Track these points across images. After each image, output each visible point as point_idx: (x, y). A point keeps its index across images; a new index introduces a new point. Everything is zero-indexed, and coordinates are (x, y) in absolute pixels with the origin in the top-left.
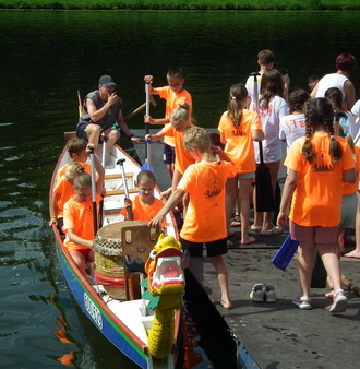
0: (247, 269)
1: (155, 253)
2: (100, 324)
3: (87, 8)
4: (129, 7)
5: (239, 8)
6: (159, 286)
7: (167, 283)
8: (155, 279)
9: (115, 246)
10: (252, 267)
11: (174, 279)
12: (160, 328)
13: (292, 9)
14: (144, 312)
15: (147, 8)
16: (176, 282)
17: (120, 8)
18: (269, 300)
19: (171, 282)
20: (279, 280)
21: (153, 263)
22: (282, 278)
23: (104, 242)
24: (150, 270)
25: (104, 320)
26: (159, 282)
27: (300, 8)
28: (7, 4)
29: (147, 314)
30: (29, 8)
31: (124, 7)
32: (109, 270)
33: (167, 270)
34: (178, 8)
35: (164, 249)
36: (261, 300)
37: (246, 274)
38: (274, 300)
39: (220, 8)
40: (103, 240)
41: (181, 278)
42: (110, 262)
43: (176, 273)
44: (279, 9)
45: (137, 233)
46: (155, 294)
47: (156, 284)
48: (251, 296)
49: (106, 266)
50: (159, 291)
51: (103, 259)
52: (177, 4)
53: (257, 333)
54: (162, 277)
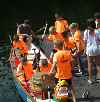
0: (81, 85)
1: (58, 86)
6: (60, 97)
7: (63, 96)
8: (58, 94)
9: (38, 80)
10: (83, 84)
11: (65, 95)
16: (66, 96)
18: (89, 97)
19: (64, 96)
20: (92, 89)
21: (57, 89)
22: (93, 88)
23: (34, 79)
24: (56, 91)
26: (60, 96)
32: (36, 89)
33: (63, 91)
35: (62, 84)
36: (86, 98)
37: (81, 87)
38: (91, 97)
40: (34, 78)
41: (67, 94)
42: (36, 86)
43: (65, 93)
46: (58, 99)
47: (58, 96)
48: (83, 96)
49: (35, 87)
50: (60, 99)
51: (34, 85)
54: (61, 94)
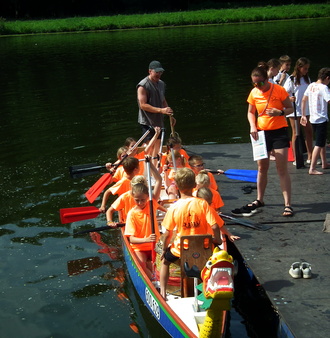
0: (286, 244)
1: (210, 264)
2: (157, 315)
3: (138, 27)
4: (173, 23)
5: (267, 19)
6: (212, 292)
7: (219, 290)
8: (209, 285)
11: (225, 286)
12: (211, 325)
13: (312, 16)
14: (196, 308)
15: (188, 23)
16: (227, 289)
17: (165, 25)
19: (223, 289)
21: (208, 272)
24: (205, 277)
25: (161, 312)
26: (213, 288)
27: (319, 16)
28: (70, 28)
29: (199, 311)
30: (89, 30)
31: (169, 24)
33: (220, 279)
34: (215, 22)
35: (218, 261)
39: (250, 20)
41: (231, 286)
43: (227, 282)
44: (301, 17)
45: (193, 242)
46: (209, 298)
47: (209, 289)
50: (213, 296)
52: (213, 18)
53: (297, 311)
54: (216, 284)
